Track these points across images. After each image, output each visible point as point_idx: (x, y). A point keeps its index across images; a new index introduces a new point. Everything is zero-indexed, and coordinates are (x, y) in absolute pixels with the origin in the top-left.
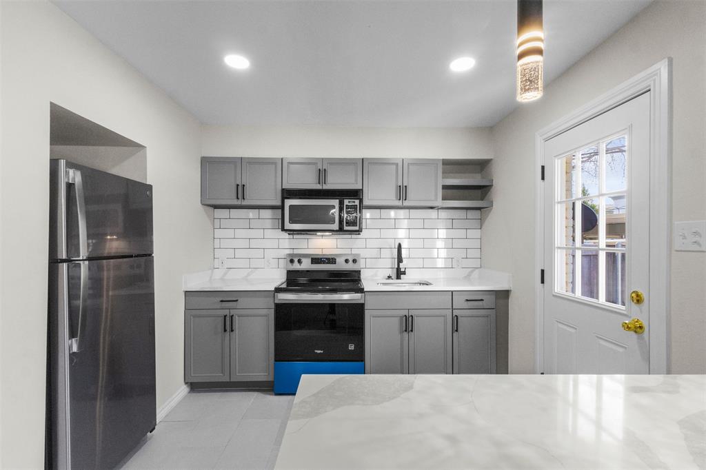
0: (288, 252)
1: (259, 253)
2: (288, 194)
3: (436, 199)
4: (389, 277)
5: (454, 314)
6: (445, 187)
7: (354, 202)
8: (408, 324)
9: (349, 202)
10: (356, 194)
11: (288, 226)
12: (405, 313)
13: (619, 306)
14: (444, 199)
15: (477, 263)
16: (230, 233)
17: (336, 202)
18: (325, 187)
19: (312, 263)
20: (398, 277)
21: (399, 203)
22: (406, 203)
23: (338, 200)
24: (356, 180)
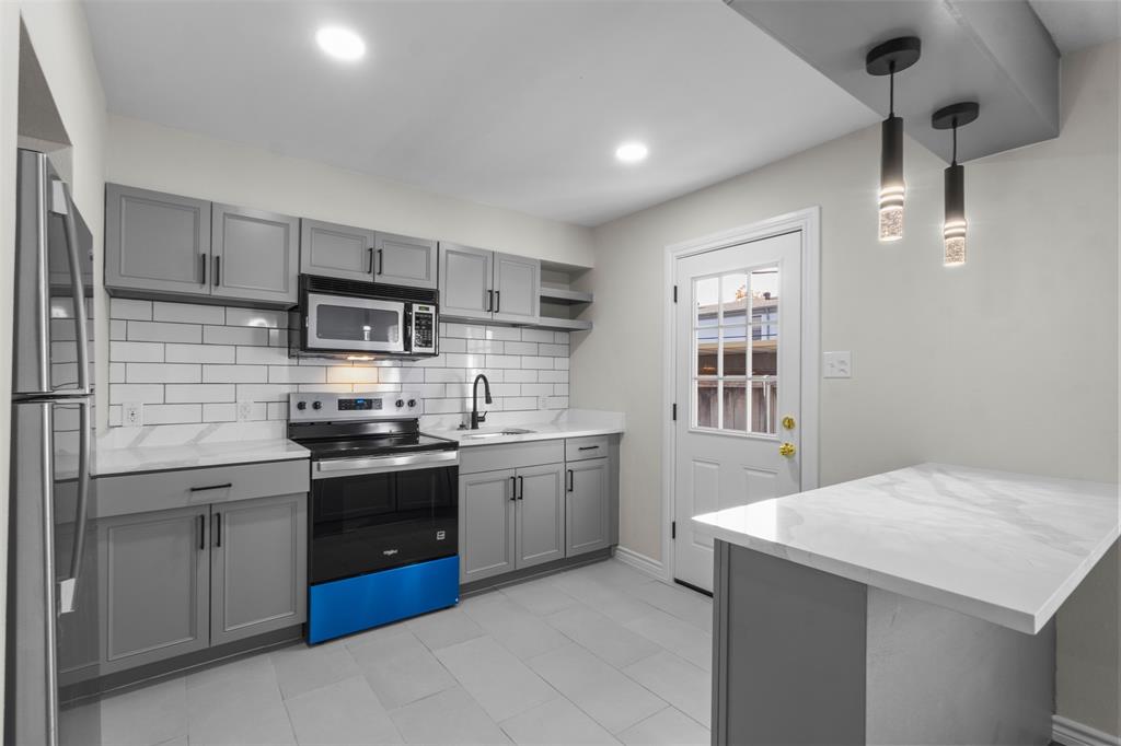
0: (286, 389)
1: (224, 393)
2: (314, 283)
3: (533, 314)
4: (463, 426)
5: (568, 468)
6: (544, 299)
7: (427, 309)
8: (515, 489)
9: (420, 308)
10: (429, 296)
11: (315, 341)
12: (512, 473)
13: (768, 435)
14: (542, 314)
15: (564, 402)
17: (398, 308)
18: (379, 280)
19: (340, 409)
20: (475, 426)
21: (488, 316)
22: (498, 317)
23: (403, 304)
24: (428, 275)
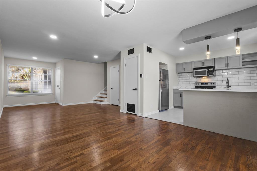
0: (195, 82)
1: (188, 83)
2: (195, 69)
3: (240, 66)
4: (225, 88)
6: (243, 62)
7: (212, 69)
9: (210, 69)
10: (212, 67)
11: (194, 76)
14: (243, 65)
16: (182, 78)
17: (207, 70)
18: (204, 66)
20: (228, 88)
21: (226, 68)
24: (213, 64)
